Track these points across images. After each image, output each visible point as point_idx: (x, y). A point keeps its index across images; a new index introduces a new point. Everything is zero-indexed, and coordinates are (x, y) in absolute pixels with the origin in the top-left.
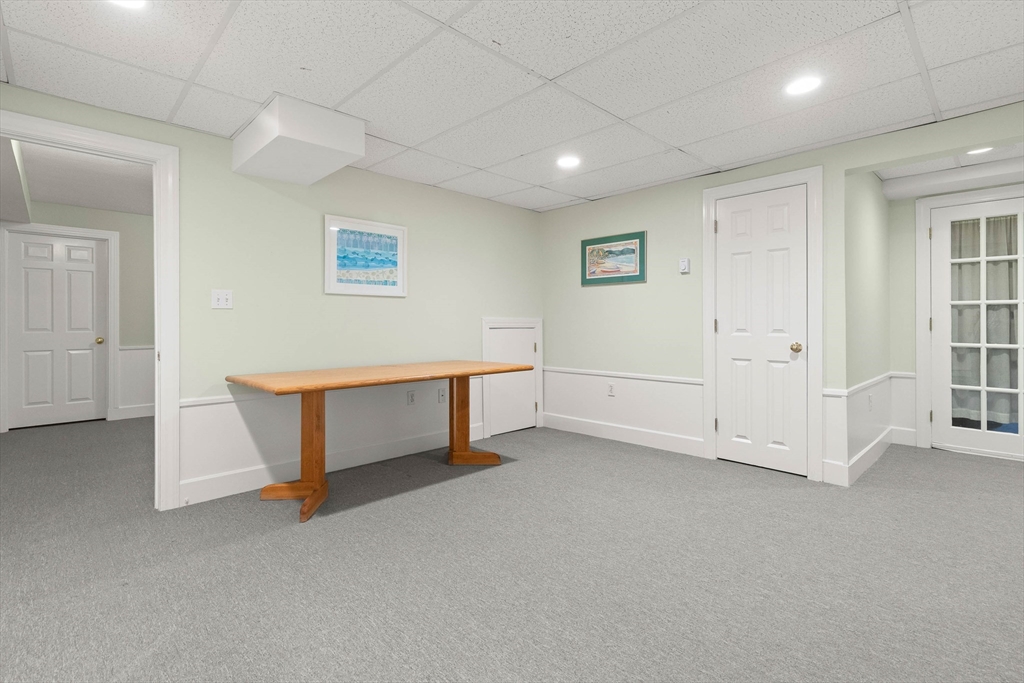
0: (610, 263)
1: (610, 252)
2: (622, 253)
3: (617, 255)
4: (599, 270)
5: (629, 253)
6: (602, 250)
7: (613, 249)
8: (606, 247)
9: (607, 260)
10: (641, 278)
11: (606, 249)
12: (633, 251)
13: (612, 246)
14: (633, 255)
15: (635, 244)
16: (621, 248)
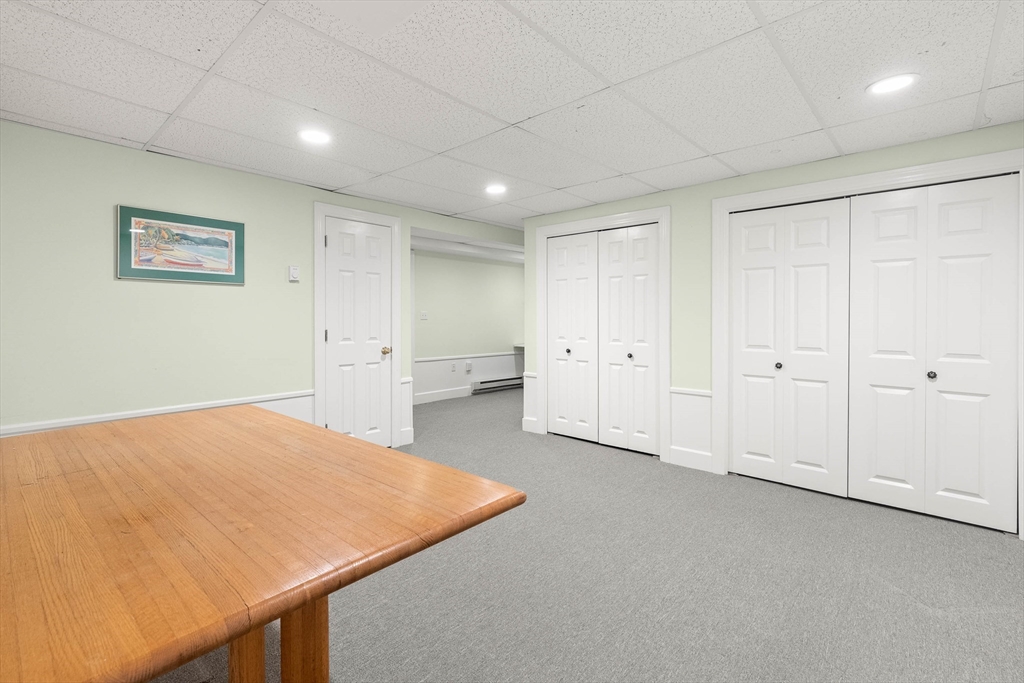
0: (182, 253)
1: (185, 237)
2: (206, 242)
3: (198, 244)
4: (158, 259)
5: (220, 245)
6: (167, 230)
7: (190, 234)
8: (176, 228)
9: (177, 247)
10: (238, 279)
11: (176, 231)
12: (226, 244)
13: (187, 229)
14: (225, 249)
15: (229, 235)
16: (205, 236)
